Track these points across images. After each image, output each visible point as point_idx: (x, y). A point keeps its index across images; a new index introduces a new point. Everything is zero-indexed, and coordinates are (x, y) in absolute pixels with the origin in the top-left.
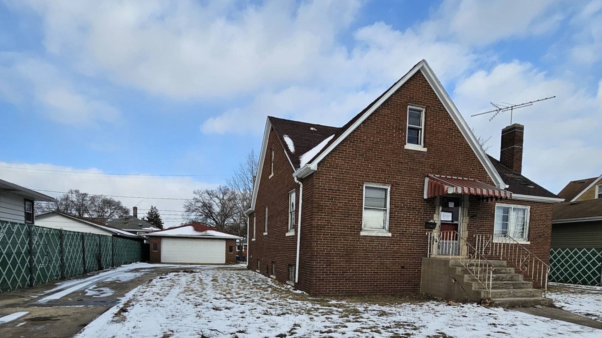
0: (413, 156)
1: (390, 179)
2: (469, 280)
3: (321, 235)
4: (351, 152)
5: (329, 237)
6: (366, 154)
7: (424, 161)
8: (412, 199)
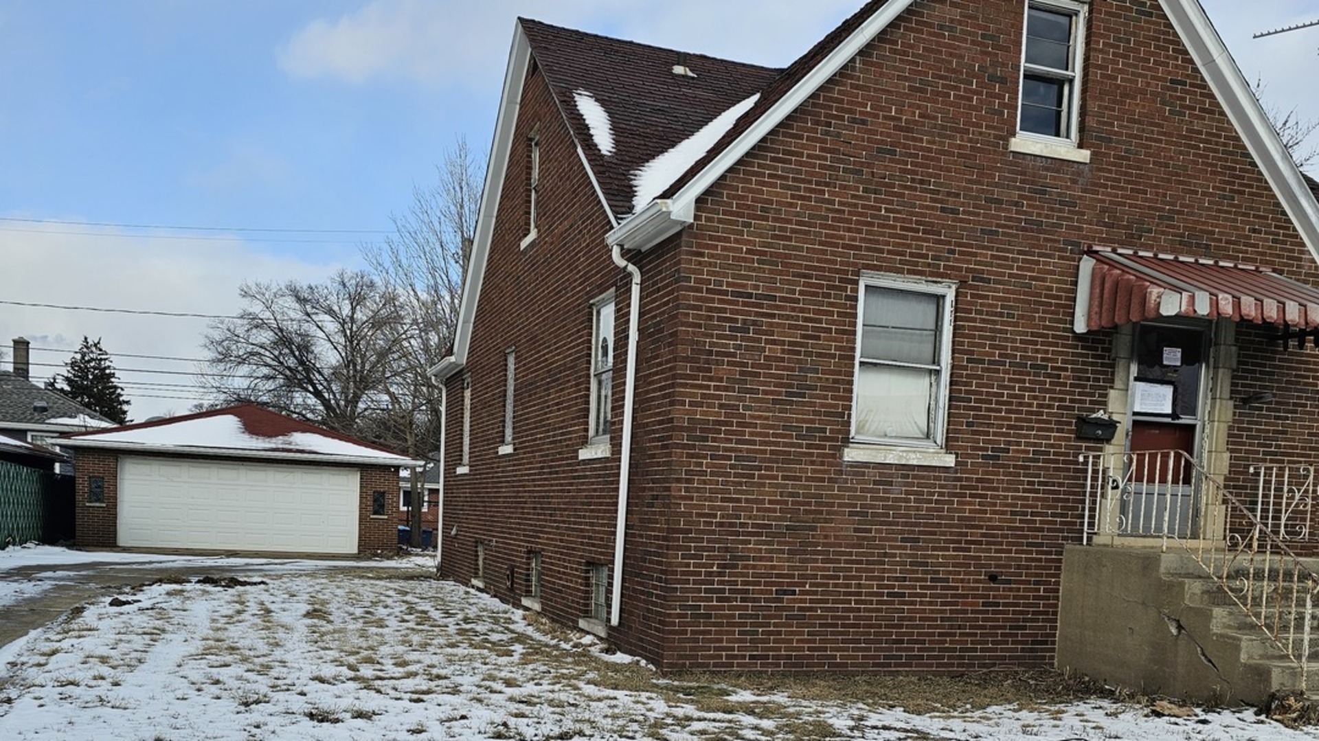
0: (1040, 176)
1: (956, 260)
2: (1229, 627)
3: (705, 457)
4: (818, 157)
5: (732, 467)
6: (869, 165)
7: (1080, 198)
8: (1033, 335)
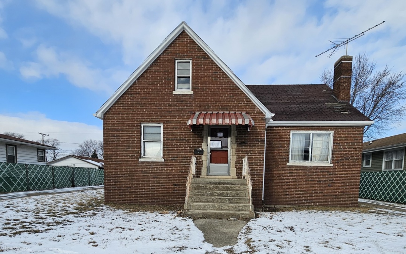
0: (181, 99)
1: (162, 118)
3: (110, 162)
4: (129, 102)
5: (116, 163)
6: (141, 102)
7: (191, 102)
8: (182, 132)
